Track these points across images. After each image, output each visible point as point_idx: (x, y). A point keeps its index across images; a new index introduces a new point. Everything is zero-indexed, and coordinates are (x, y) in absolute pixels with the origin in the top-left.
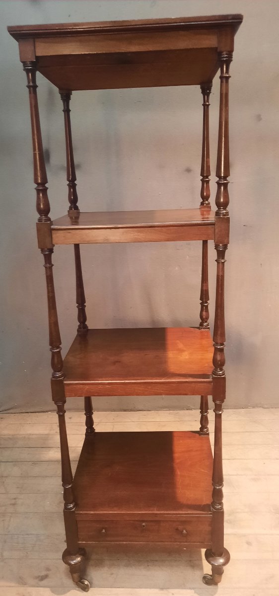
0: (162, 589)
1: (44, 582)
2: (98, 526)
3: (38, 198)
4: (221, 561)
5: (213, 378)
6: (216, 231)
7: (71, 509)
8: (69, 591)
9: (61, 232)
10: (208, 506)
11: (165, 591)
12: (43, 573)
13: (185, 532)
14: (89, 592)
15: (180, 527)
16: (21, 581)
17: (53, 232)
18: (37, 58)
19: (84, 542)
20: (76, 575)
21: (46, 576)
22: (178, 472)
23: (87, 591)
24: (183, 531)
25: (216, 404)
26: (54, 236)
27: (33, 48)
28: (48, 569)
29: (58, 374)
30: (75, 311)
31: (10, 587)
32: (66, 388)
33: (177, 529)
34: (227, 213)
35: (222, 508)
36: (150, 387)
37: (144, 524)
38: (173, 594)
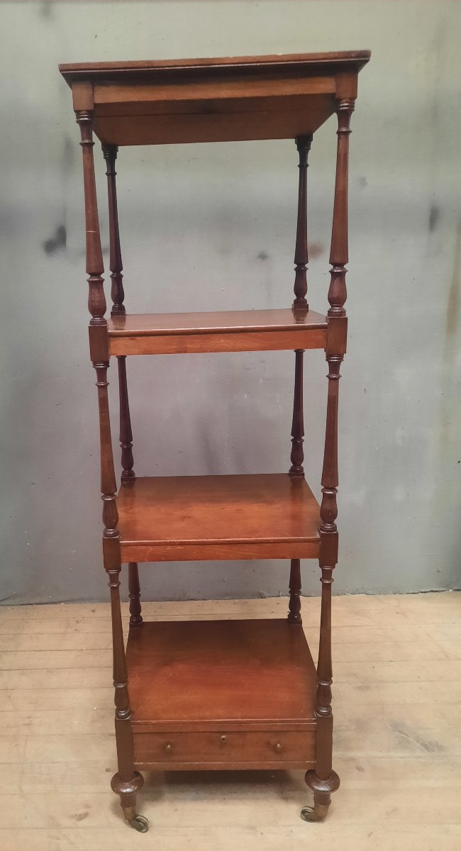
1: (85, 822)
2: (162, 740)
5: (322, 535)
6: (330, 336)
7: (124, 717)
12: (82, 811)
13: (279, 746)
14: (148, 833)
15: (273, 741)
16: (53, 822)
17: (110, 338)
18: (95, 105)
19: (142, 763)
20: (129, 811)
21: (86, 815)
23: (145, 832)
24: (276, 745)
25: (323, 570)
26: (111, 344)
27: (91, 93)
28: (87, 806)
29: (111, 532)
31: (38, 828)
32: (123, 550)
33: (269, 743)
34: (344, 313)
35: (330, 713)
37: (224, 737)
38: (262, 833)
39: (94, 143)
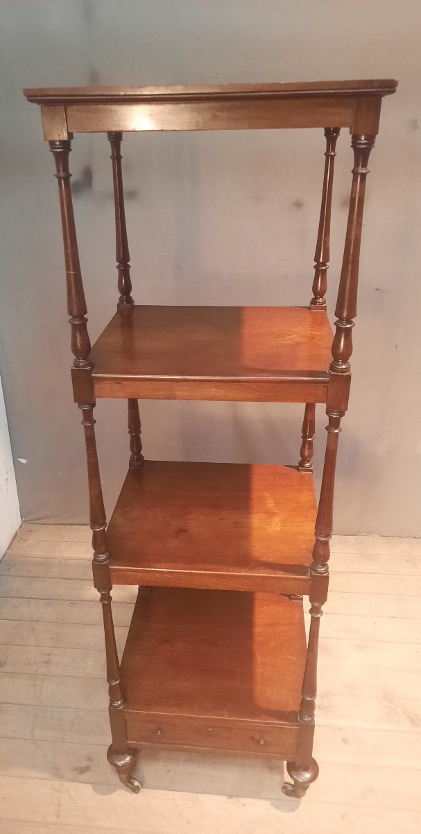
0: (230, 796)
1: (85, 776)
2: (156, 727)
3: (74, 337)
4: (308, 775)
5: (312, 575)
6: (330, 392)
7: (118, 706)
8: (115, 790)
9: (107, 382)
10: (294, 713)
11: (234, 800)
12: (84, 764)
13: (262, 742)
14: (140, 793)
15: (257, 737)
16: (57, 773)
17: (95, 381)
19: (134, 742)
20: (124, 776)
21: (87, 768)
22: (259, 658)
23: (137, 793)
24: (260, 741)
25: (312, 605)
26: (96, 387)
28: (90, 759)
29: (102, 557)
30: (127, 439)
31: (43, 779)
32: (113, 574)
33: (253, 738)
34: (348, 369)
35: (313, 720)
36: (224, 581)
37: (210, 730)
38: (244, 805)
39: (71, 175)
